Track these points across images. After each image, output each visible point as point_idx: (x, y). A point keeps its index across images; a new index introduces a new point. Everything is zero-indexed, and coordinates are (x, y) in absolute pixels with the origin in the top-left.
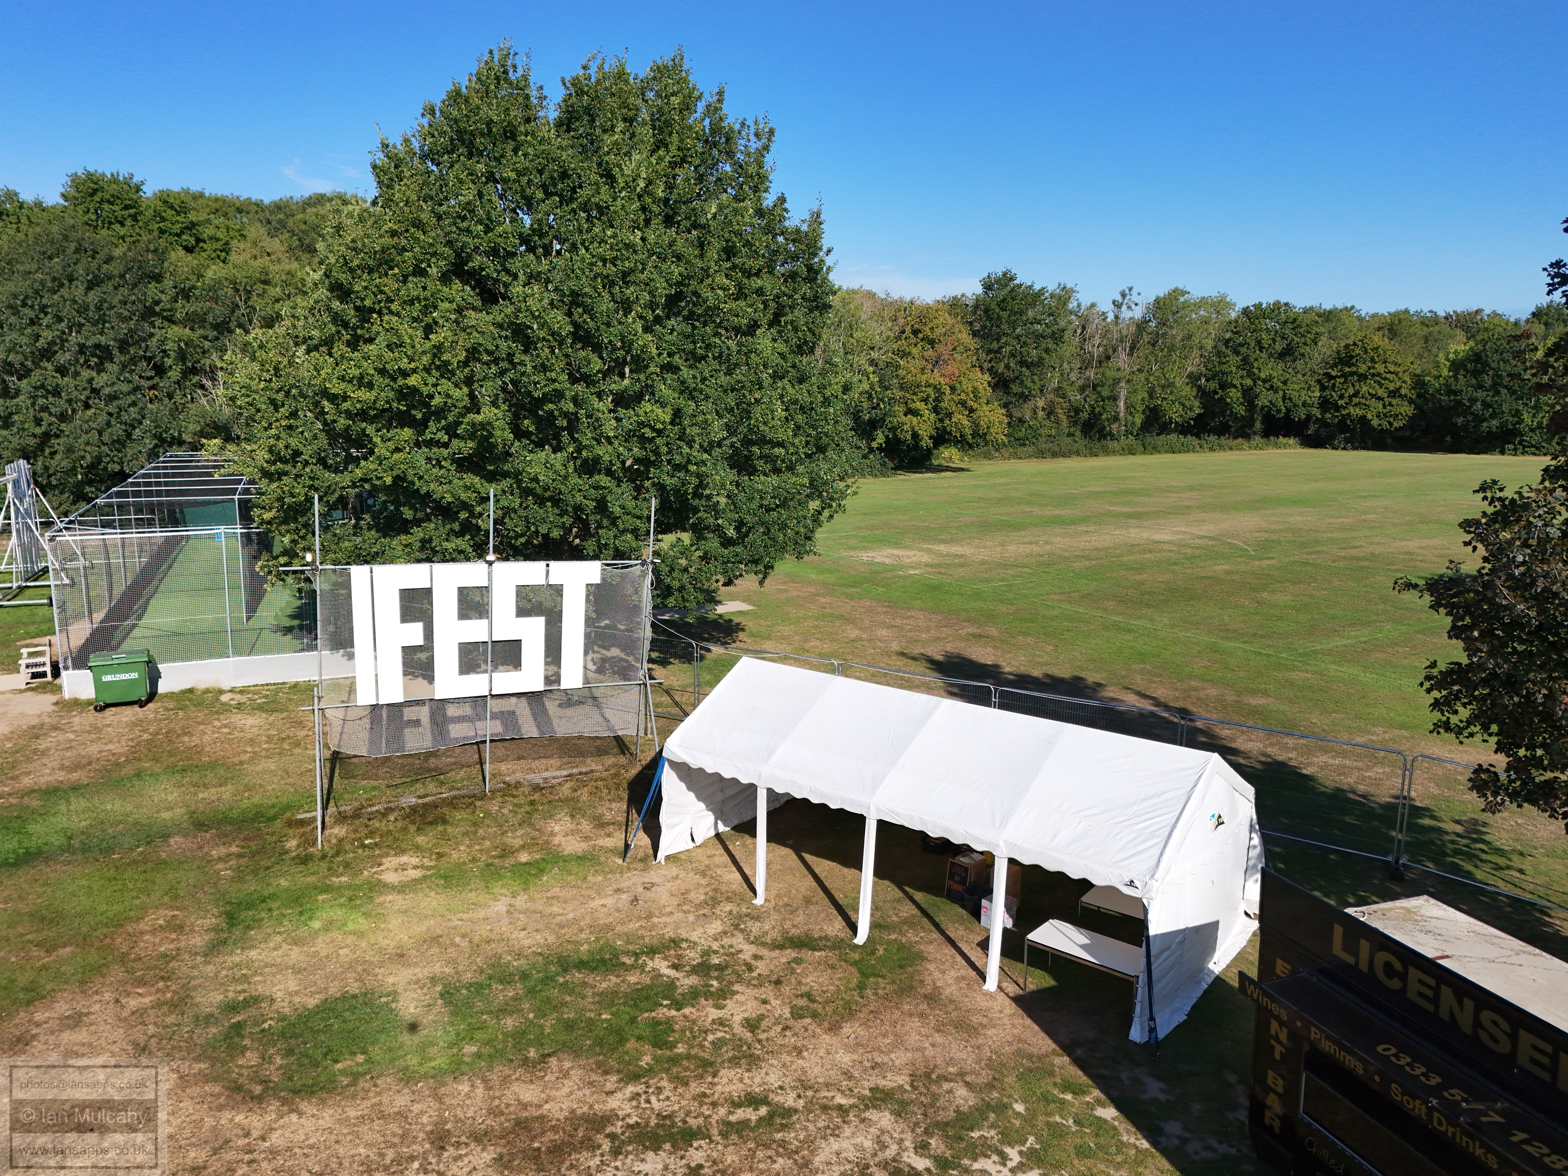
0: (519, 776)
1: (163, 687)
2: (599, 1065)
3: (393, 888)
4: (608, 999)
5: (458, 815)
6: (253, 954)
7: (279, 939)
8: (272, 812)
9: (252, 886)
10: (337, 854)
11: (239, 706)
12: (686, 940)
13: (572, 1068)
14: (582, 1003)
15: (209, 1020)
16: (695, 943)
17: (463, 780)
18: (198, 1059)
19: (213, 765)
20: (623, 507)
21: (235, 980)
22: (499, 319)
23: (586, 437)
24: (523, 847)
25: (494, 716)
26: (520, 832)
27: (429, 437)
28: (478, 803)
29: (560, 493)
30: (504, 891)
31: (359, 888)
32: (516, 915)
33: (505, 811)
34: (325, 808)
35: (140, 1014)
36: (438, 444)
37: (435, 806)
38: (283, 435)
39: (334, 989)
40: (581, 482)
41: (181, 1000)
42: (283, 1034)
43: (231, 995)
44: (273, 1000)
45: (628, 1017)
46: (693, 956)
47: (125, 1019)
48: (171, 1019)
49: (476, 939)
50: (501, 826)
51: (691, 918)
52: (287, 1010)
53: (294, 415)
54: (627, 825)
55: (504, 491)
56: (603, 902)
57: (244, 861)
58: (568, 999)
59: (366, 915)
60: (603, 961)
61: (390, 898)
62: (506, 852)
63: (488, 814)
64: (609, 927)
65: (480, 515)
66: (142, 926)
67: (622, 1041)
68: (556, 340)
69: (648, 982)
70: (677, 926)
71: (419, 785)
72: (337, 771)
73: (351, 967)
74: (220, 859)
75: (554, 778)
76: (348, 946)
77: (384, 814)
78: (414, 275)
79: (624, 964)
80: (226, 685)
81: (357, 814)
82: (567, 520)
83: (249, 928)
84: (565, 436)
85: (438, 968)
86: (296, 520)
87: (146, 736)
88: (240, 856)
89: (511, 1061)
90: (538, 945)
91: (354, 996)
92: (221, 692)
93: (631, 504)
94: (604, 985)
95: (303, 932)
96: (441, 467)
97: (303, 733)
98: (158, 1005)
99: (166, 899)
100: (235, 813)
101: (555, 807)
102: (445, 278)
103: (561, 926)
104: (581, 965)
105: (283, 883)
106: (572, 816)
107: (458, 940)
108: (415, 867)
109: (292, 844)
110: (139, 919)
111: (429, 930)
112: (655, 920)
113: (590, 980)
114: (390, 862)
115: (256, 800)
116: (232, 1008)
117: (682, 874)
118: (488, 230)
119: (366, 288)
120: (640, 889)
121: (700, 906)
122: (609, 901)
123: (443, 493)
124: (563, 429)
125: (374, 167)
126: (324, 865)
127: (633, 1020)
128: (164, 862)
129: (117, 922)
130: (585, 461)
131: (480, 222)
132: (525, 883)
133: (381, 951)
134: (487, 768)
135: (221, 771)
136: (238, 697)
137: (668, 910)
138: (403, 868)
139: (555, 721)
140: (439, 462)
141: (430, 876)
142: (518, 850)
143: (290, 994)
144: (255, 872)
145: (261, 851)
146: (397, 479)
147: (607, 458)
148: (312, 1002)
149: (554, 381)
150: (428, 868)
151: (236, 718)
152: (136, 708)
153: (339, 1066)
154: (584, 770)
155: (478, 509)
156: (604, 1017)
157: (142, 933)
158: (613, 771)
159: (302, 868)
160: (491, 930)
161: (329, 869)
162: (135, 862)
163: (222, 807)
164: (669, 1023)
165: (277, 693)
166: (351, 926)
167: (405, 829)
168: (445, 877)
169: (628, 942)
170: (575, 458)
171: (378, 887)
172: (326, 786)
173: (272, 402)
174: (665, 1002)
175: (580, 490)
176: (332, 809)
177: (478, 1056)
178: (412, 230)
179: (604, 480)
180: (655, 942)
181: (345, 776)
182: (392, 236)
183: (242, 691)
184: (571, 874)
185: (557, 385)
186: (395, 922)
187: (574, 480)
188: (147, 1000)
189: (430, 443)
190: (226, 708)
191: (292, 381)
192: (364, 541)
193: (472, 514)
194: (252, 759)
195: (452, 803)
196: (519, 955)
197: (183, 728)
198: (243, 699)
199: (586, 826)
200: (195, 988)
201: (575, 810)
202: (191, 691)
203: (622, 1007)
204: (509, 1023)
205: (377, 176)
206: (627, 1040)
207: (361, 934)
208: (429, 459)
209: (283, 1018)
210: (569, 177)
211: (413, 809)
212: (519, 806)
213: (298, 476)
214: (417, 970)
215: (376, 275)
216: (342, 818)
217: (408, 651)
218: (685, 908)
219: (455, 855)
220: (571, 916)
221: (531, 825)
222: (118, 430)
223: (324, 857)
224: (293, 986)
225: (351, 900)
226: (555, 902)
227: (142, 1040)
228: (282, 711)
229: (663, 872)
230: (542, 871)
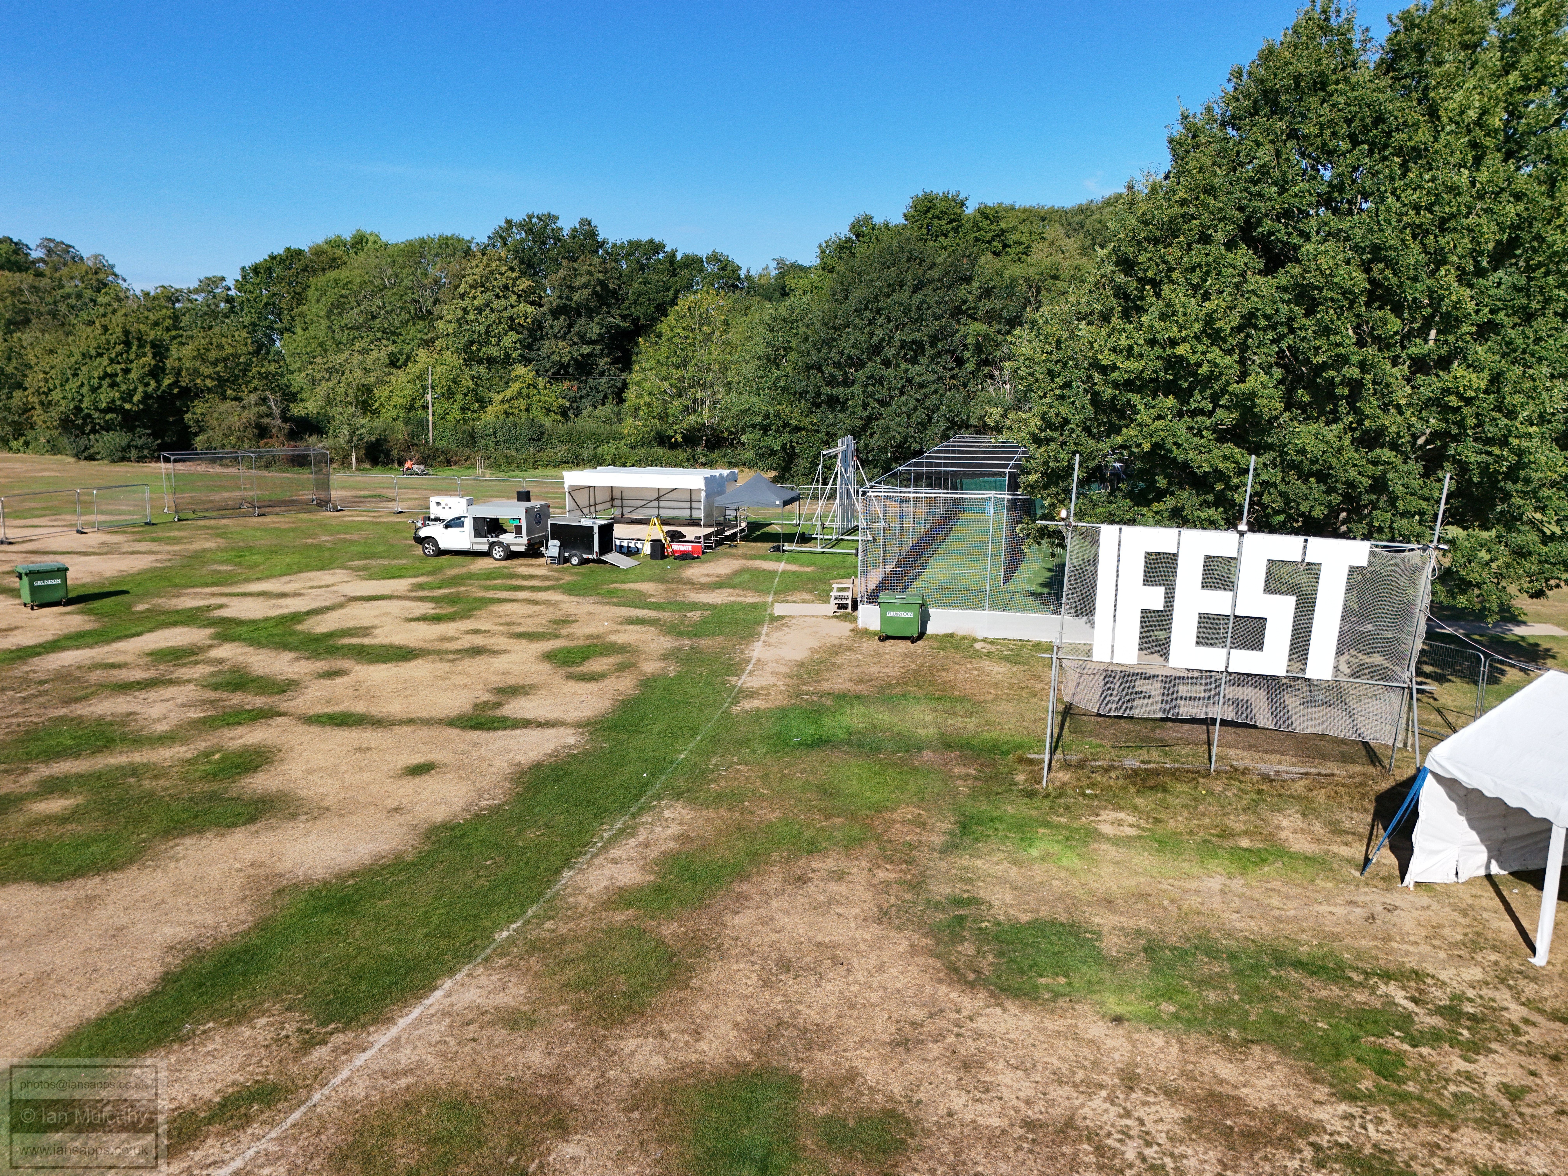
0: (1247, 763)
1: (931, 629)
2: (1309, 1071)
3: (1107, 839)
4: (1327, 1008)
5: (1179, 787)
6: (979, 862)
7: (1001, 856)
8: (1005, 748)
9: (983, 806)
10: (1059, 796)
11: (989, 654)
12: (1433, 977)
13: (1277, 1063)
14: (1295, 1003)
15: (938, 906)
16: (1444, 983)
17: (1188, 755)
18: (926, 935)
19: (963, 699)
20: (1406, 486)
21: (961, 879)
22: (1284, 282)
23: (1370, 406)
24: (1245, 833)
25: (1227, 701)
26: (1243, 818)
27: (1193, 406)
28: (1201, 780)
29: (1330, 468)
30: (1218, 869)
31: (1076, 830)
32: (1230, 896)
33: (1229, 794)
34: (1053, 752)
35: (886, 885)
36: (1201, 412)
37: (1156, 773)
38: (1056, 403)
39: (1045, 913)
40: (1357, 456)
41: (918, 883)
42: (997, 937)
43: (957, 891)
44: (991, 906)
45: (1348, 1034)
46: (1441, 997)
47: (874, 886)
48: (908, 896)
49: (1185, 907)
50: (1223, 807)
51: (1442, 955)
52: (1002, 918)
53: (1067, 385)
54: (1370, 839)
55: (1265, 465)
56: (1332, 909)
57: (979, 783)
58: (1280, 994)
59: (1080, 856)
60: (1325, 969)
61: (1104, 847)
62: (1226, 833)
63: (1211, 793)
64: (1336, 937)
65: (1237, 487)
66: (895, 816)
67: (1338, 1055)
68: (1347, 299)
69: (1379, 1005)
70: (1423, 958)
71: (1143, 751)
72: (1067, 724)
73: (1061, 897)
74: (960, 777)
75: (1287, 773)
76: (1060, 879)
77: (1107, 771)
78: (1199, 242)
79: (1350, 978)
80: (980, 635)
81: (1080, 765)
82: (1335, 499)
83: (977, 840)
84: (1343, 407)
85: (1143, 923)
86: (1057, 485)
87: (914, 667)
88: (976, 778)
89: (1210, 1033)
90: (1252, 932)
91: (1062, 924)
92: (975, 640)
93: (1416, 483)
94: (1324, 993)
95: (1022, 855)
96: (1202, 437)
97: (1040, 686)
98: (899, 882)
99: (915, 799)
100: (975, 742)
101: (1285, 802)
102: (1230, 245)
103: (1279, 920)
104: (1299, 965)
105: (1010, 809)
106: (1304, 815)
107: (1166, 903)
108: (1131, 826)
109: (1020, 778)
110: (893, 810)
111: (1138, 886)
112: (1395, 945)
113: (1308, 982)
114: (1108, 815)
115: (994, 734)
116: (958, 902)
117: (1435, 906)
118: (1283, 190)
119: (1150, 259)
120: (1380, 908)
121: (1455, 945)
122: (1340, 911)
123: (1202, 463)
124: (1343, 397)
125: (1171, 141)
126: (1047, 803)
127: (1354, 1039)
128: (916, 769)
129: (878, 809)
130: (1367, 432)
131: (1275, 184)
132: (1245, 868)
133: (1092, 892)
134: (1215, 750)
135: (969, 705)
136: (989, 646)
137: (1412, 938)
138: (1120, 823)
139: (1295, 718)
140: (1200, 431)
141: (1145, 838)
142: (1239, 835)
143: (1006, 905)
144: (987, 795)
145: (994, 778)
146: (1156, 446)
147: (1394, 429)
148: (1025, 918)
149: (1338, 345)
150: (1143, 829)
151: (986, 664)
152: (909, 643)
153: (1042, 980)
154: (1323, 772)
155: (1236, 481)
156: (1320, 1024)
157: (894, 821)
158: (1358, 780)
159: (1027, 800)
160: (1202, 904)
161: (1051, 808)
162: (895, 764)
163: (965, 735)
164: (1400, 1055)
165: (1022, 647)
166: (1065, 862)
167: (1124, 788)
168: (1160, 842)
169: (1358, 957)
170: (1353, 430)
171: (1092, 834)
172: (1055, 735)
173: (1051, 373)
174: (1397, 1033)
175: (1355, 465)
176: (1058, 756)
177: (1176, 1016)
178: (1202, 197)
179: (1387, 454)
180: (1392, 967)
181: (1074, 731)
182: (1182, 205)
183: (993, 642)
184: (1296, 872)
185: (1341, 350)
186: (1106, 870)
187: (1350, 453)
188: (892, 876)
189: (1194, 413)
190: (978, 654)
191: (1070, 353)
192: (1118, 508)
193: (1228, 487)
194: (994, 700)
195: (1174, 774)
196: (1229, 935)
197: (942, 665)
198: (993, 649)
199: (1319, 828)
200: (930, 877)
201: (1308, 810)
202: (952, 635)
203: (1343, 1022)
204: (1212, 996)
205: (1173, 149)
206: (1346, 1057)
207: (1073, 872)
208: (1190, 429)
209: (997, 924)
210: (1384, 121)
211: (1135, 772)
212: (1246, 792)
213: (1064, 443)
214: (1123, 919)
215: (1161, 246)
216: (1067, 765)
217: (1147, 617)
218: (1434, 942)
219: (1172, 823)
220: (1291, 913)
221: (1255, 813)
222: (920, 415)
223: (1047, 796)
224: (1009, 898)
225: (1067, 839)
226: (1275, 895)
227: (885, 906)
228: (1024, 664)
229: (1410, 898)
230: (1264, 861)
